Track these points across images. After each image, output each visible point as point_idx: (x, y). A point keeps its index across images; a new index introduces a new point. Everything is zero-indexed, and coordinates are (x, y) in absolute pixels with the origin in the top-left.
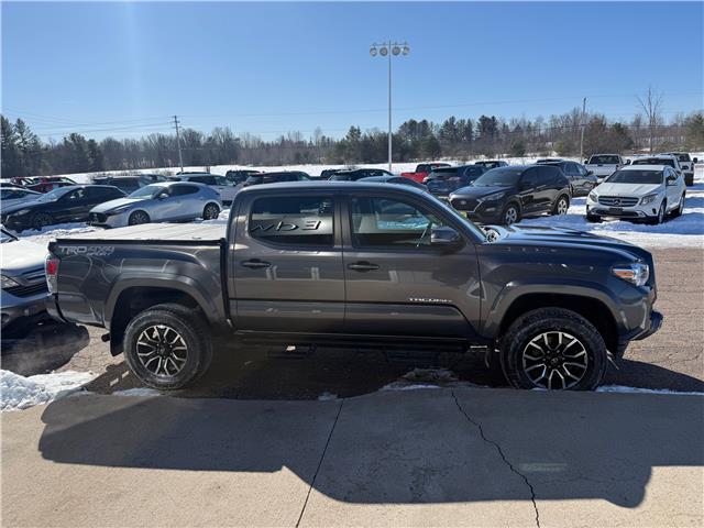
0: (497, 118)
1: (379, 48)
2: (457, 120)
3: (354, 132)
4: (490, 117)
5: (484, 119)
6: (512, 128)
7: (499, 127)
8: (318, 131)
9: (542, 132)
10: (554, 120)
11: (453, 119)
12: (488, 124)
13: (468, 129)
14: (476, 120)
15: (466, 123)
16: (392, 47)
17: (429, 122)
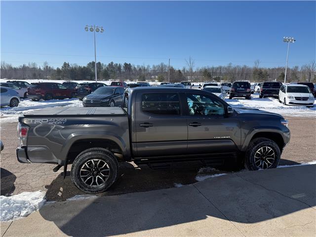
0: (131, 64)
1: (89, 28)
2: (114, 63)
3: (66, 65)
4: (128, 64)
5: (126, 64)
6: (138, 69)
7: (132, 68)
8: (46, 63)
9: (150, 72)
10: (154, 67)
11: (112, 63)
12: (128, 66)
13: (119, 68)
14: (123, 64)
15: (118, 65)
16: (96, 28)
17: (101, 63)
